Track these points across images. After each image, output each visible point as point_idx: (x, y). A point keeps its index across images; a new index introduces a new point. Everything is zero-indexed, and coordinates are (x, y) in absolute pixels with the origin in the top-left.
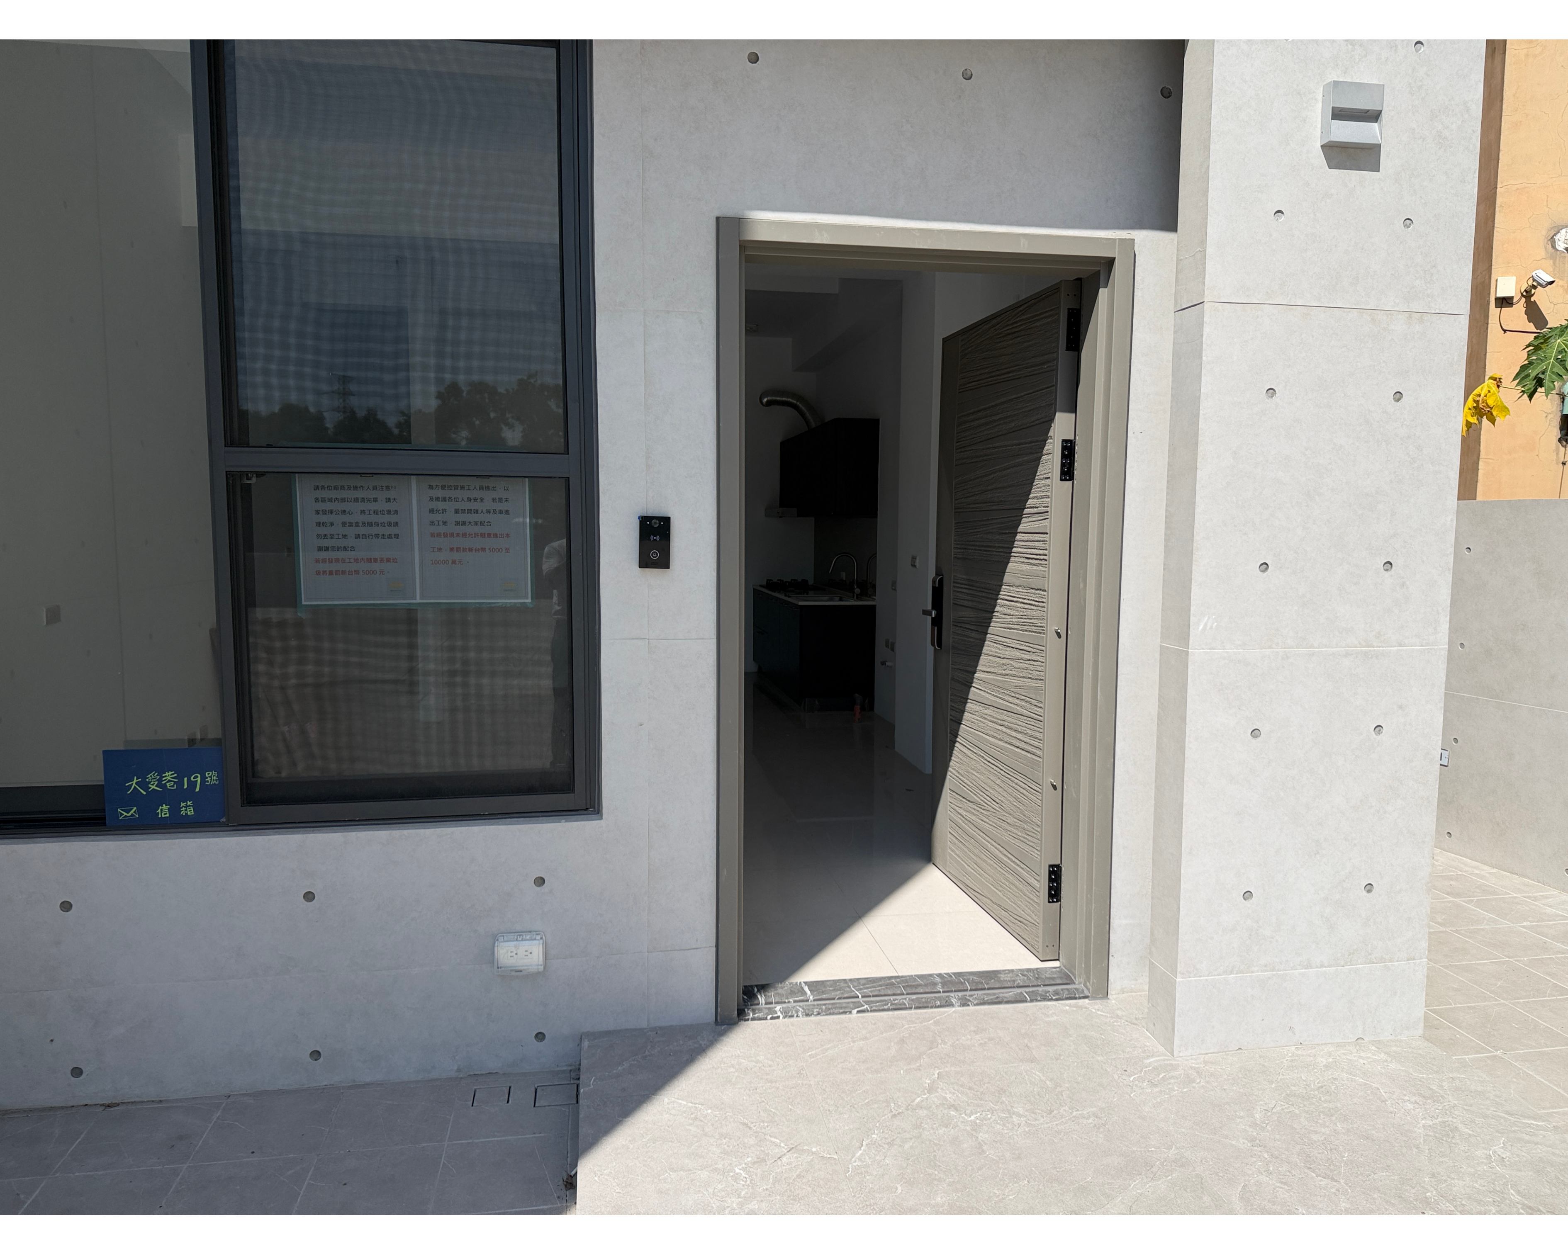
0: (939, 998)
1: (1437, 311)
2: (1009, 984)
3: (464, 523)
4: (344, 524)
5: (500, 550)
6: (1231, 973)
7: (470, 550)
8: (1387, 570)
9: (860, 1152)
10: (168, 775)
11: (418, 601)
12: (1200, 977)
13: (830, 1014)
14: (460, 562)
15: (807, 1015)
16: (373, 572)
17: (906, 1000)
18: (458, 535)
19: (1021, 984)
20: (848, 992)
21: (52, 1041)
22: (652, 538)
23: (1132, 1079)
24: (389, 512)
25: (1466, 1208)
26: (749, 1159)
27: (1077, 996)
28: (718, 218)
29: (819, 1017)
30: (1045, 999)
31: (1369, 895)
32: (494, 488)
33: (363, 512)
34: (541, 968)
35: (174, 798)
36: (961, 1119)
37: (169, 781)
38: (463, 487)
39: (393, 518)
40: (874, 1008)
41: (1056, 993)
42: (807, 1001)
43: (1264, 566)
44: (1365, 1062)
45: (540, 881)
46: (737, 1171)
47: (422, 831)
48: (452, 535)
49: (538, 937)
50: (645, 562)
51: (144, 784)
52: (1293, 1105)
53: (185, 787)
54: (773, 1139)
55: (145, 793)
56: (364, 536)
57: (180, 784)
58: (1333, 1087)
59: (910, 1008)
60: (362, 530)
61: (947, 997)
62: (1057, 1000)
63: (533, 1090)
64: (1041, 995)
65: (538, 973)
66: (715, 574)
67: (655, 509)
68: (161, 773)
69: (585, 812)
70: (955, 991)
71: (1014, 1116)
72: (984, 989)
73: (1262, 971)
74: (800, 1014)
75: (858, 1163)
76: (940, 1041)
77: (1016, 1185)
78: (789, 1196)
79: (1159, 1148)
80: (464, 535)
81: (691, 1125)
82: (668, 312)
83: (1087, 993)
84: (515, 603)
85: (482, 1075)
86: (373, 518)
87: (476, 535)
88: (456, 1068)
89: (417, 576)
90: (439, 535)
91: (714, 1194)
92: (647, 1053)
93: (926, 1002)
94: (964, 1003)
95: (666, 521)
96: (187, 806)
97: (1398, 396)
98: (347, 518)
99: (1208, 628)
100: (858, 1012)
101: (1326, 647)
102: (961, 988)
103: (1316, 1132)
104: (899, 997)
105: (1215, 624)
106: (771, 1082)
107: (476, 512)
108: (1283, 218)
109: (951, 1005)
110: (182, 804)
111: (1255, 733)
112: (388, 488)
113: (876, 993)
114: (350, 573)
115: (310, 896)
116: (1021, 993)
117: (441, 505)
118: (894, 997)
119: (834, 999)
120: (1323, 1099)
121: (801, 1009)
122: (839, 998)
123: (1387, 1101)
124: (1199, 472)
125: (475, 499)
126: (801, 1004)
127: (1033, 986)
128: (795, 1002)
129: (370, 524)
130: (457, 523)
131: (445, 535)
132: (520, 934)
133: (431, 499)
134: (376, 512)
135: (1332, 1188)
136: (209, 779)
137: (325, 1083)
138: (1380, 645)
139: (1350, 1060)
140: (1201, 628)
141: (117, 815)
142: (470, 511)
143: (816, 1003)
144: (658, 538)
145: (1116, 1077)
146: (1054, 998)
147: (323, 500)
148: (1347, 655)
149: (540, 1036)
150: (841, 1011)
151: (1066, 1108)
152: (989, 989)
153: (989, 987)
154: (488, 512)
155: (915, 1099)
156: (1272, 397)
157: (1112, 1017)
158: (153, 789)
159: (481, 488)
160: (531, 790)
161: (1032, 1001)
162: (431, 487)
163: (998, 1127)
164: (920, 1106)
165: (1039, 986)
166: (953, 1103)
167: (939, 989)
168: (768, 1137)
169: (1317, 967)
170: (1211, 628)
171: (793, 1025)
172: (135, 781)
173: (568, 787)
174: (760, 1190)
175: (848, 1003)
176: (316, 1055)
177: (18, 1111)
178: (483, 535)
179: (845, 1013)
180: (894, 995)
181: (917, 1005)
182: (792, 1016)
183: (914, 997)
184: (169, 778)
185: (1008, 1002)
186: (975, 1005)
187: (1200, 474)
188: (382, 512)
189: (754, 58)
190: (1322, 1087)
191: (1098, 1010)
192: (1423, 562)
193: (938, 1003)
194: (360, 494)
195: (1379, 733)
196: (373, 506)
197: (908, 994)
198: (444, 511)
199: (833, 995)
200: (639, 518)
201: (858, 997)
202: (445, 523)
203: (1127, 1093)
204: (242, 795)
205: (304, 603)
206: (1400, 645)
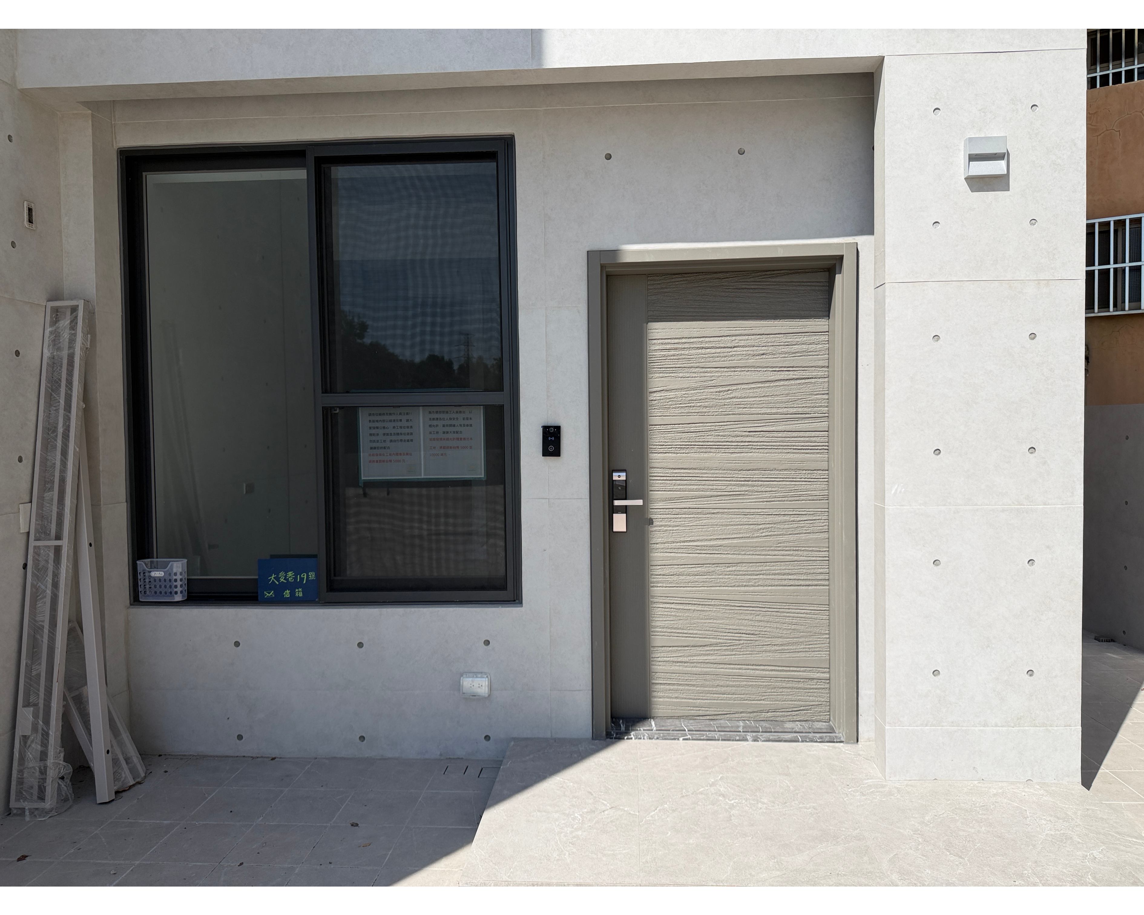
0: (739, 736)
1: (1060, 278)
2: (789, 730)
3: (447, 432)
4: (384, 434)
5: (466, 447)
6: (926, 725)
7: (451, 448)
8: (1032, 453)
9: (653, 813)
10: (290, 574)
11: (423, 477)
12: (903, 726)
13: (665, 739)
14: (445, 454)
15: (650, 738)
16: (399, 461)
17: (717, 735)
18: (444, 439)
19: (798, 730)
20: (679, 727)
21: (228, 718)
22: (550, 438)
23: (850, 790)
24: (408, 427)
25: (1048, 882)
26: (586, 810)
27: (835, 740)
28: (588, 252)
29: (658, 741)
30: (812, 741)
31: (1032, 678)
32: (464, 412)
33: (394, 427)
34: (487, 695)
35: (292, 586)
36: (725, 802)
37: (290, 577)
38: (447, 412)
39: (409, 431)
40: (694, 738)
41: (821, 738)
42: (652, 730)
43: (937, 451)
44: (1026, 794)
45: (487, 643)
46: (576, 815)
47: (422, 609)
48: (441, 439)
49: (485, 676)
50: (546, 453)
51: (277, 578)
52: (956, 814)
53: (298, 580)
54: (604, 802)
55: (277, 583)
56: (395, 441)
57: (296, 579)
58: (992, 807)
59: (719, 740)
60: (393, 438)
61: (746, 735)
62: (820, 742)
63: (480, 769)
64: (809, 738)
65: (485, 698)
66: (588, 460)
67: (552, 422)
68: (286, 572)
69: (514, 602)
70: (751, 732)
71: (759, 803)
72: (771, 732)
73: (949, 726)
74: (645, 737)
75: (650, 818)
76: (730, 759)
77: (744, 839)
78: (601, 831)
79: (848, 829)
80: (448, 439)
81: (558, 790)
82: (560, 307)
83: (842, 739)
84: (475, 478)
85: (454, 759)
86: (399, 431)
87: (454, 439)
88: (439, 753)
89: (422, 463)
90: (434, 439)
91: (558, 825)
92: (546, 751)
93: (730, 737)
94: (755, 740)
95: (558, 428)
96: (299, 591)
97: (1033, 336)
98: (386, 431)
99: (898, 492)
100: (683, 739)
101: (987, 505)
102: (756, 730)
103: (964, 831)
104: (712, 733)
105: (903, 489)
106: (614, 772)
107: (454, 426)
108: (939, 227)
109: (747, 740)
110: (297, 590)
111: (936, 562)
112: (407, 414)
113: (698, 729)
114: (387, 461)
115: (361, 645)
116: (797, 736)
117: (435, 423)
118: (709, 733)
119: (669, 730)
120: (981, 813)
121: (647, 735)
122: (673, 730)
123: (1028, 817)
124: (886, 391)
125: (454, 419)
126: (648, 732)
127: (806, 732)
128: (644, 730)
129: (398, 434)
130: (444, 433)
131: (437, 439)
132: (475, 674)
133: (430, 419)
134: (401, 427)
135: (957, 861)
136: (310, 576)
137: (367, 756)
138: (1029, 504)
139: (1015, 792)
140: (893, 492)
141: (264, 595)
142: (451, 425)
143: (657, 732)
144: (553, 439)
145: (840, 788)
146: (818, 740)
147: (374, 421)
148: (1003, 511)
149: (487, 738)
150: (672, 738)
151: (797, 802)
152: (775, 732)
153: (775, 730)
154: (461, 425)
155: (700, 789)
156: (937, 341)
157: (854, 755)
158: (282, 582)
159: (457, 412)
160: (483, 588)
161: (802, 741)
162: (430, 412)
163: (747, 808)
164: (701, 793)
165: (810, 733)
166: (723, 792)
167: (740, 730)
168: (601, 800)
169: (992, 726)
170: (900, 492)
171: (640, 743)
172: (273, 576)
173: (504, 588)
174: (586, 826)
175: (678, 734)
176: (362, 738)
177: (211, 756)
178: (458, 439)
179: (675, 739)
180: (709, 731)
181: (723, 738)
182: (640, 738)
183: (723, 733)
184: (290, 575)
185: (786, 741)
186: (763, 741)
187: (887, 392)
188: (404, 427)
189: (608, 157)
190: (984, 806)
191: (847, 750)
192: (1060, 447)
193: (738, 738)
194: (392, 418)
195: (1033, 564)
196: (399, 424)
197: (719, 731)
198: (437, 426)
199: (669, 728)
200: (542, 427)
201: (685, 730)
202: (437, 432)
203: (842, 798)
204: (327, 586)
205: (363, 478)
206: (1045, 504)
